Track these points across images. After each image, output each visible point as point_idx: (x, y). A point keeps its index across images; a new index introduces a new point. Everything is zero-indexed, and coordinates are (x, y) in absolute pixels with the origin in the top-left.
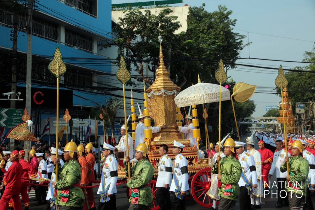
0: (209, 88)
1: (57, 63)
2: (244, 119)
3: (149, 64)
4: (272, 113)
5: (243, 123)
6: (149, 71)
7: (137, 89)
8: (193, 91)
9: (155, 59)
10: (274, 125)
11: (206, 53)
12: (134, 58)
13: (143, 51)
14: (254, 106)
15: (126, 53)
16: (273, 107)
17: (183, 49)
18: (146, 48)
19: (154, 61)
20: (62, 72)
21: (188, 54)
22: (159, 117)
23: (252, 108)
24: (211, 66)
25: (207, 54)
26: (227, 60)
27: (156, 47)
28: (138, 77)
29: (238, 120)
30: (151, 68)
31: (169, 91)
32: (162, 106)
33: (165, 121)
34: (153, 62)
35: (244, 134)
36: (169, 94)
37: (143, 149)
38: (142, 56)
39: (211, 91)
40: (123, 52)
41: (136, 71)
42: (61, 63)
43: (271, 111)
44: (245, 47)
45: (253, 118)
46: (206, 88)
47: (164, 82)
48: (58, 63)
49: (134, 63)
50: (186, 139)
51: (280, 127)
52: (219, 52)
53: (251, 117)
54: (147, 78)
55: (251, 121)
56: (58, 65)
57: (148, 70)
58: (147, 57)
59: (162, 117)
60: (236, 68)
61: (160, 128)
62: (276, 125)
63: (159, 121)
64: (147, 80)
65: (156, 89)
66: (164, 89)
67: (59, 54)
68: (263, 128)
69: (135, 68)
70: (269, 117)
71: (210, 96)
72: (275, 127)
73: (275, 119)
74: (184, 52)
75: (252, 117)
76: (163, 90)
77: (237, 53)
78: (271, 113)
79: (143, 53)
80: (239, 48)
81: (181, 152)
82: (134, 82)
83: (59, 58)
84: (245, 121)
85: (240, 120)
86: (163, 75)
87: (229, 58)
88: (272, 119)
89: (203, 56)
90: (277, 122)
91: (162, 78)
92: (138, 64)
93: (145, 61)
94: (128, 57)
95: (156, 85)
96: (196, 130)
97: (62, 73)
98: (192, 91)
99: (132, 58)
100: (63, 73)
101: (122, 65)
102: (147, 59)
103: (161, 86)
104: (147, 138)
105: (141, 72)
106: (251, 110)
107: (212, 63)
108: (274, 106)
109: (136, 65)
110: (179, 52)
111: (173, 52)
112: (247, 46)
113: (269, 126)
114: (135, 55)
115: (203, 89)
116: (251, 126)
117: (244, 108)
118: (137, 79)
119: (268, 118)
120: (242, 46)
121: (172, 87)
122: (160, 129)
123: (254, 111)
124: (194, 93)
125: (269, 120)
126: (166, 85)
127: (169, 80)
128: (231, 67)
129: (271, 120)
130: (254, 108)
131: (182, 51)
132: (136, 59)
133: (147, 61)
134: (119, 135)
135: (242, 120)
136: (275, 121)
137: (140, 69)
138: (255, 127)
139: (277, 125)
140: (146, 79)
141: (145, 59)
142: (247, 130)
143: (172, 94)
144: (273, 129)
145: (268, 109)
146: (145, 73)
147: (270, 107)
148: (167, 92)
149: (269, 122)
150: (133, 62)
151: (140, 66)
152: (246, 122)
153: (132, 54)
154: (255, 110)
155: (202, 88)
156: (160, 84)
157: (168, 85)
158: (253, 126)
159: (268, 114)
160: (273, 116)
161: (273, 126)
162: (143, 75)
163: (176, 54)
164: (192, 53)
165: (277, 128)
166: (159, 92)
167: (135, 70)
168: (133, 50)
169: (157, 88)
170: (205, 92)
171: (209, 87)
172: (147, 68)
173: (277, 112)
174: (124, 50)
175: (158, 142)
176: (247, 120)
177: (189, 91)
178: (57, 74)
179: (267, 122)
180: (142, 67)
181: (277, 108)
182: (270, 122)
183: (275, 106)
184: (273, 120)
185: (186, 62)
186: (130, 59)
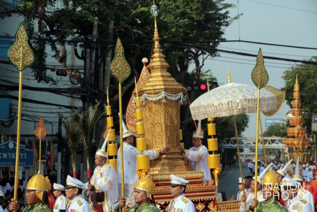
0: (249, 91)
1: (21, 49)
2: (230, 140)
3: (76, 46)
4: (275, 130)
5: (229, 145)
6: (76, 59)
7: (55, 89)
8: (224, 94)
9: (86, 39)
10: (279, 150)
11: (169, 31)
12: (52, 36)
13: (65, 25)
14: (247, 119)
15: (39, 27)
16: (276, 121)
17: (133, 24)
18: (72, 20)
19: (84, 43)
20: (27, 62)
21: (140, 32)
22: (155, 135)
23: (243, 121)
24: (179, 52)
25: (172, 33)
26: (204, 44)
27: (89, 20)
28: (57, 68)
29: (221, 140)
30: (80, 54)
31: (172, 94)
32: (160, 117)
33: (166, 142)
34: (82, 43)
35: (230, 165)
36: (173, 98)
37: (148, 187)
38: (65, 33)
39: (253, 95)
40: (32, 26)
41: (54, 58)
42: (27, 48)
43: (273, 126)
44: (232, 21)
45: (246, 139)
46: (244, 90)
47: (164, 79)
48: (21, 47)
49: (51, 45)
50: (195, 170)
51: (287, 154)
52: (192, 30)
53: (241, 137)
54: (73, 70)
55: (242, 143)
56: (21, 51)
57: (75, 56)
58: (73, 35)
59: (160, 135)
60: (219, 57)
61: (158, 152)
62: (281, 151)
63: (156, 142)
64: (73, 73)
65: (151, 90)
66: (165, 91)
67: (23, 33)
68: (261, 156)
69: (54, 53)
70: (270, 136)
71: (250, 103)
72: (279, 153)
73: (279, 140)
74: (135, 29)
75: (243, 136)
76: (163, 92)
77: (221, 32)
78: (273, 131)
79: (66, 28)
80: (224, 24)
81: (184, 192)
82: (50, 76)
83: (24, 41)
84: (232, 143)
85: (225, 141)
86: (161, 68)
87: (207, 40)
88: (275, 140)
89: (165, 35)
90: (283, 145)
91: (159, 74)
92: (59, 47)
93: (70, 42)
94: (41, 34)
95: (151, 84)
96: (215, 156)
97: (27, 64)
98: (222, 94)
99: (47, 36)
100: (29, 64)
101: (118, 52)
102: (73, 38)
103: (159, 85)
104: (141, 170)
105: (63, 59)
106: (242, 125)
107: (180, 47)
108: (278, 119)
109: (54, 48)
110: (126, 29)
111: (116, 28)
112: (235, 20)
113: (270, 152)
114: (52, 32)
115: (240, 92)
116: (242, 150)
117: (230, 122)
118: (56, 71)
119: (269, 138)
120: (228, 19)
121: (177, 87)
122: (159, 154)
123: (246, 127)
124: (227, 98)
125: (270, 142)
126: (168, 84)
127: (169, 76)
128: (211, 54)
129: (273, 141)
130: (247, 122)
131: (130, 27)
132: (54, 38)
133: (74, 42)
134: (23, 165)
135: (228, 142)
136: (280, 144)
137: (61, 54)
138: (248, 154)
139: (283, 150)
140: (71, 72)
141: (70, 38)
142: (235, 158)
143: (177, 98)
144: (276, 156)
145: (269, 123)
146: (69, 62)
147: (271, 121)
148: (170, 96)
149: (270, 145)
150: (49, 42)
151: (61, 50)
152: (234, 144)
153: (48, 29)
154: (248, 125)
155: (238, 91)
156: (158, 83)
157: (170, 84)
158: (245, 151)
159: (269, 131)
160: (276, 135)
161: (277, 152)
162: (65, 66)
163: (121, 31)
164: (147, 30)
165: (282, 155)
166: (157, 95)
167: (53, 56)
168: (50, 23)
169: (154, 90)
170: (243, 96)
171: (250, 89)
172: (73, 54)
173: (283, 128)
174: (34, 22)
175: (157, 175)
176: (235, 142)
177: (218, 94)
178: (21, 66)
179: (267, 146)
180: (65, 51)
181: (282, 122)
182: (272, 145)
183: (280, 120)
184: (276, 142)
185: (137, 45)
186: (45, 37)
